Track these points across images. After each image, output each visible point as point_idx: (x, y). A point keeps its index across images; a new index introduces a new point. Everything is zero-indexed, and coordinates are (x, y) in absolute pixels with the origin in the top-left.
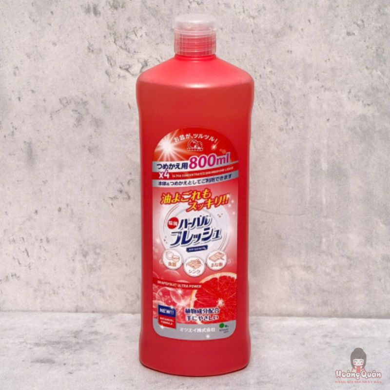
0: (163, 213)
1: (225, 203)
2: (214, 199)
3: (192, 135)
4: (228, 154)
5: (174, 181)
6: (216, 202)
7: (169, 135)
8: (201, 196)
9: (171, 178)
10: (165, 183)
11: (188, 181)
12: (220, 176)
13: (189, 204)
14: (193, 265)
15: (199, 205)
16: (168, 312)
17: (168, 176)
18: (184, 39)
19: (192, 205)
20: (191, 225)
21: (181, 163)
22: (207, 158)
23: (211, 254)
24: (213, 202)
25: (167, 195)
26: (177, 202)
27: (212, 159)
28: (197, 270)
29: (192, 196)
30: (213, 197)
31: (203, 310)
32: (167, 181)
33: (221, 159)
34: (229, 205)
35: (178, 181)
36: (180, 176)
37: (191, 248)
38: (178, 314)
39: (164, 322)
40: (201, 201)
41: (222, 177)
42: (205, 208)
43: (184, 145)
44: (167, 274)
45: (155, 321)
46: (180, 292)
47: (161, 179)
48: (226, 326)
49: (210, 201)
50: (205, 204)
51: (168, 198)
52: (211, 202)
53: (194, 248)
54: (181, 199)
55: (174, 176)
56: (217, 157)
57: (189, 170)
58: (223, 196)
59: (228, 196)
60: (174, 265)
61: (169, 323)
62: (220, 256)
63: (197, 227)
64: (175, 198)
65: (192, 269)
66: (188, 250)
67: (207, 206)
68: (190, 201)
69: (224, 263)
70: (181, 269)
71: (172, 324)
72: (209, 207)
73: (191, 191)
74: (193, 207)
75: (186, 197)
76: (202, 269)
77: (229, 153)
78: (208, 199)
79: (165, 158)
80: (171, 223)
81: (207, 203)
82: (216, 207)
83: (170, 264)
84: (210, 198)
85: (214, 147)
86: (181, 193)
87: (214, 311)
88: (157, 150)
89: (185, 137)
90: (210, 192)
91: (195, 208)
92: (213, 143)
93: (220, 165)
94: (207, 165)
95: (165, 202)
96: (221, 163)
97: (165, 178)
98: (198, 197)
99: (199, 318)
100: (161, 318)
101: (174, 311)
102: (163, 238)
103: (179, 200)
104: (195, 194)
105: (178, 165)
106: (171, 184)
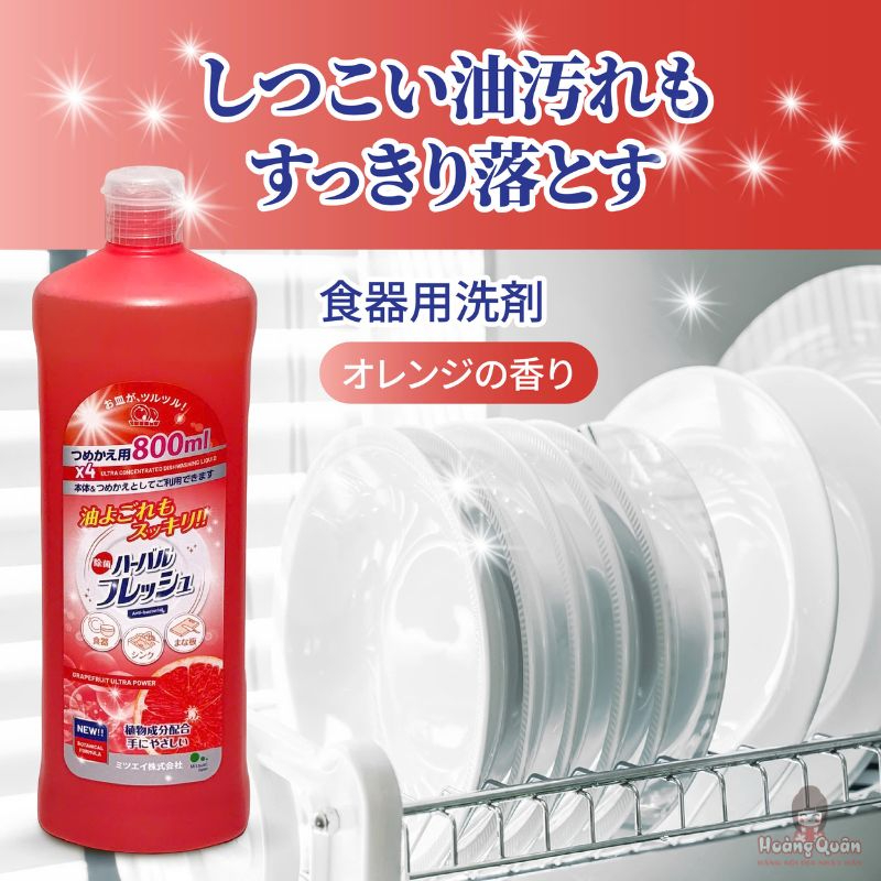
0: (84, 543)
1: (200, 526)
2: (181, 518)
3: (138, 396)
4: (207, 433)
5: (105, 483)
6: (183, 523)
7: (94, 396)
8: (156, 512)
9: (98, 477)
10: (87, 486)
11: (130, 482)
12: (191, 473)
13: (132, 527)
14: (139, 643)
15: (152, 527)
16: (93, 731)
17: (93, 473)
18: (123, 214)
19: (139, 528)
20: (137, 567)
21: (117, 448)
22: (167, 440)
23: (175, 622)
24: (178, 523)
25: (91, 510)
26: (110, 522)
27: (176, 441)
28: (147, 652)
29: (139, 511)
30: (178, 514)
31: (159, 727)
32: (90, 483)
33: (193, 441)
34: (209, 529)
35: (112, 483)
36: (116, 474)
37: (136, 611)
38: (112, 735)
39: (86, 751)
40: (157, 521)
41: (194, 476)
42: (163, 534)
43: (123, 416)
44: (92, 658)
45: (68, 749)
46: (115, 693)
47: (80, 479)
48: (203, 759)
49: (172, 520)
50: (163, 526)
51: (92, 516)
52: (174, 524)
53: (142, 610)
54: (118, 517)
55: (103, 474)
56: (185, 439)
57: (133, 462)
58: (197, 511)
59: (207, 511)
60: (105, 642)
61: (94, 753)
62: (191, 625)
63: (147, 570)
64: (105, 516)
65: (138, 650)
66: (131, 614)
67: (167, 531)
68: (135, 521)
69: (199, 638)
70: (118, 650)
71: (99, 754)
72: (170, 532)
73: (136, 503)
74: (141, 532)
75: (126, 513)
76: (157, 650)
77: (209, 430)
78: (169, 517)
79: (87, 440)
80: (98, 563)
81: (168, 525)
82: (183, 532)
83: (96, 640)
84: (172, 515)
85: (180, 419)
86: (117, 506)
87: (179, 730)
88: (72, 424)
89: (125, 399)
90: (171, 504)
91: (145, 535)
92: (178, 411)
93: (190, 454)
94: (167, 452)
95: (87, 523)
96: (193, 449)
97: (88, 478)
98: (150, 514)
99: (153, 742)
100: (79, 744)
101: (104, 728)
102: (83, 591)
103: (113, 520)
104: (143, 508)
105: (111, 454)
106: (98, 489)
